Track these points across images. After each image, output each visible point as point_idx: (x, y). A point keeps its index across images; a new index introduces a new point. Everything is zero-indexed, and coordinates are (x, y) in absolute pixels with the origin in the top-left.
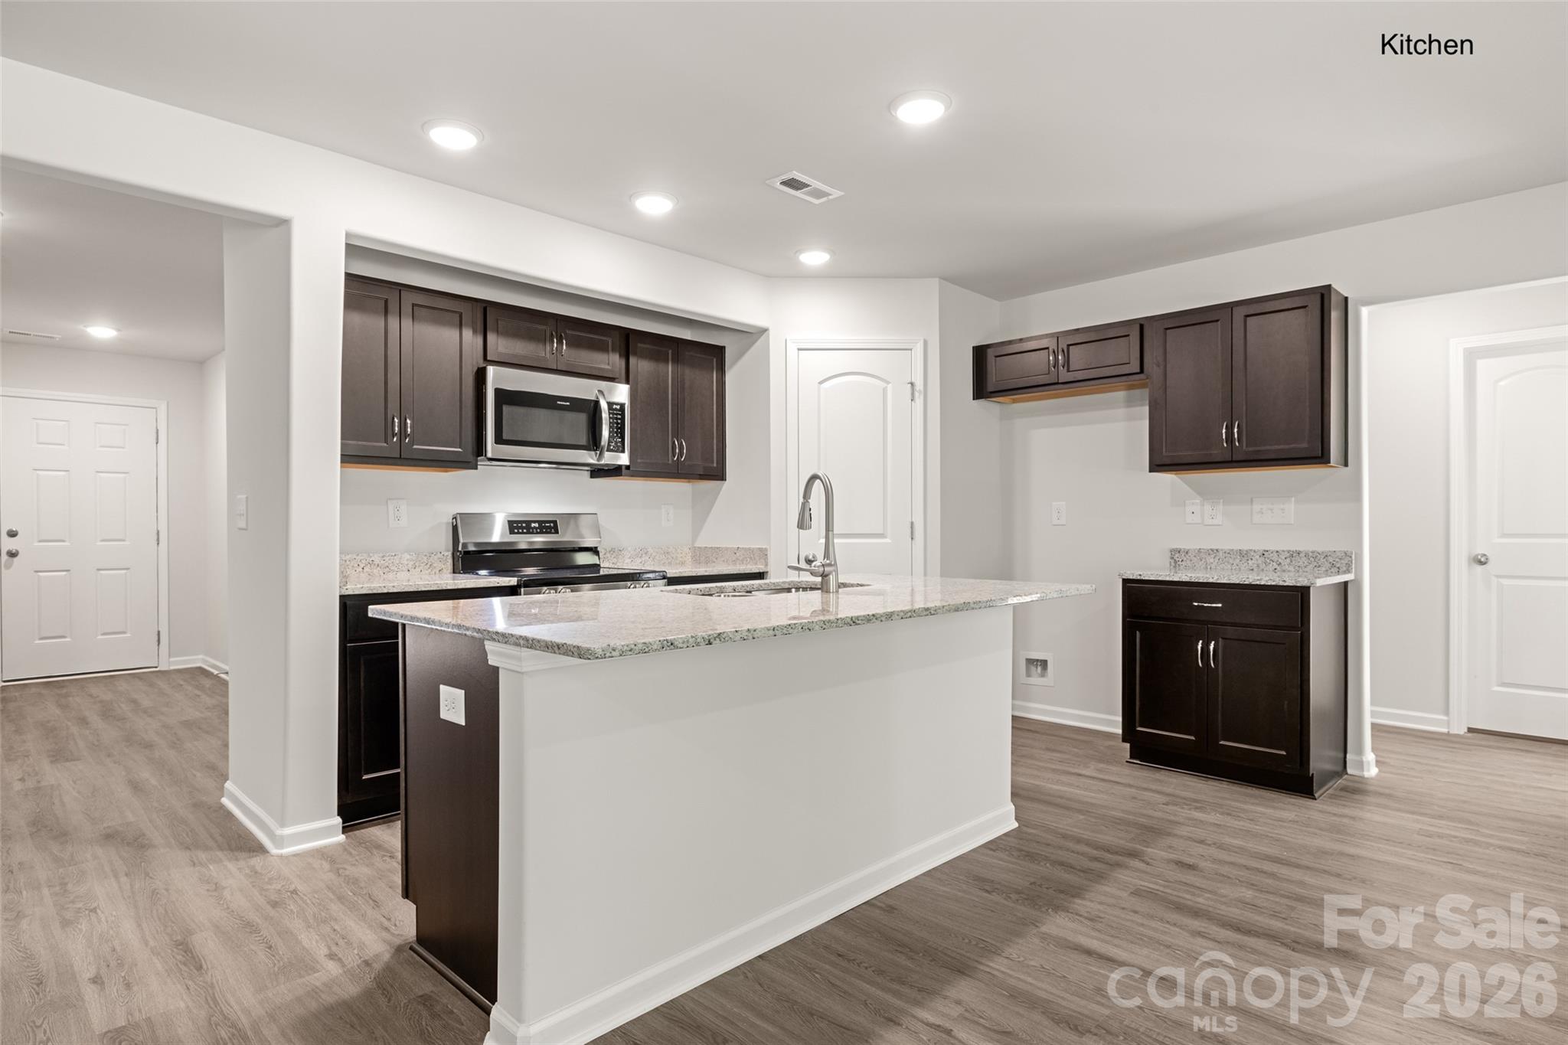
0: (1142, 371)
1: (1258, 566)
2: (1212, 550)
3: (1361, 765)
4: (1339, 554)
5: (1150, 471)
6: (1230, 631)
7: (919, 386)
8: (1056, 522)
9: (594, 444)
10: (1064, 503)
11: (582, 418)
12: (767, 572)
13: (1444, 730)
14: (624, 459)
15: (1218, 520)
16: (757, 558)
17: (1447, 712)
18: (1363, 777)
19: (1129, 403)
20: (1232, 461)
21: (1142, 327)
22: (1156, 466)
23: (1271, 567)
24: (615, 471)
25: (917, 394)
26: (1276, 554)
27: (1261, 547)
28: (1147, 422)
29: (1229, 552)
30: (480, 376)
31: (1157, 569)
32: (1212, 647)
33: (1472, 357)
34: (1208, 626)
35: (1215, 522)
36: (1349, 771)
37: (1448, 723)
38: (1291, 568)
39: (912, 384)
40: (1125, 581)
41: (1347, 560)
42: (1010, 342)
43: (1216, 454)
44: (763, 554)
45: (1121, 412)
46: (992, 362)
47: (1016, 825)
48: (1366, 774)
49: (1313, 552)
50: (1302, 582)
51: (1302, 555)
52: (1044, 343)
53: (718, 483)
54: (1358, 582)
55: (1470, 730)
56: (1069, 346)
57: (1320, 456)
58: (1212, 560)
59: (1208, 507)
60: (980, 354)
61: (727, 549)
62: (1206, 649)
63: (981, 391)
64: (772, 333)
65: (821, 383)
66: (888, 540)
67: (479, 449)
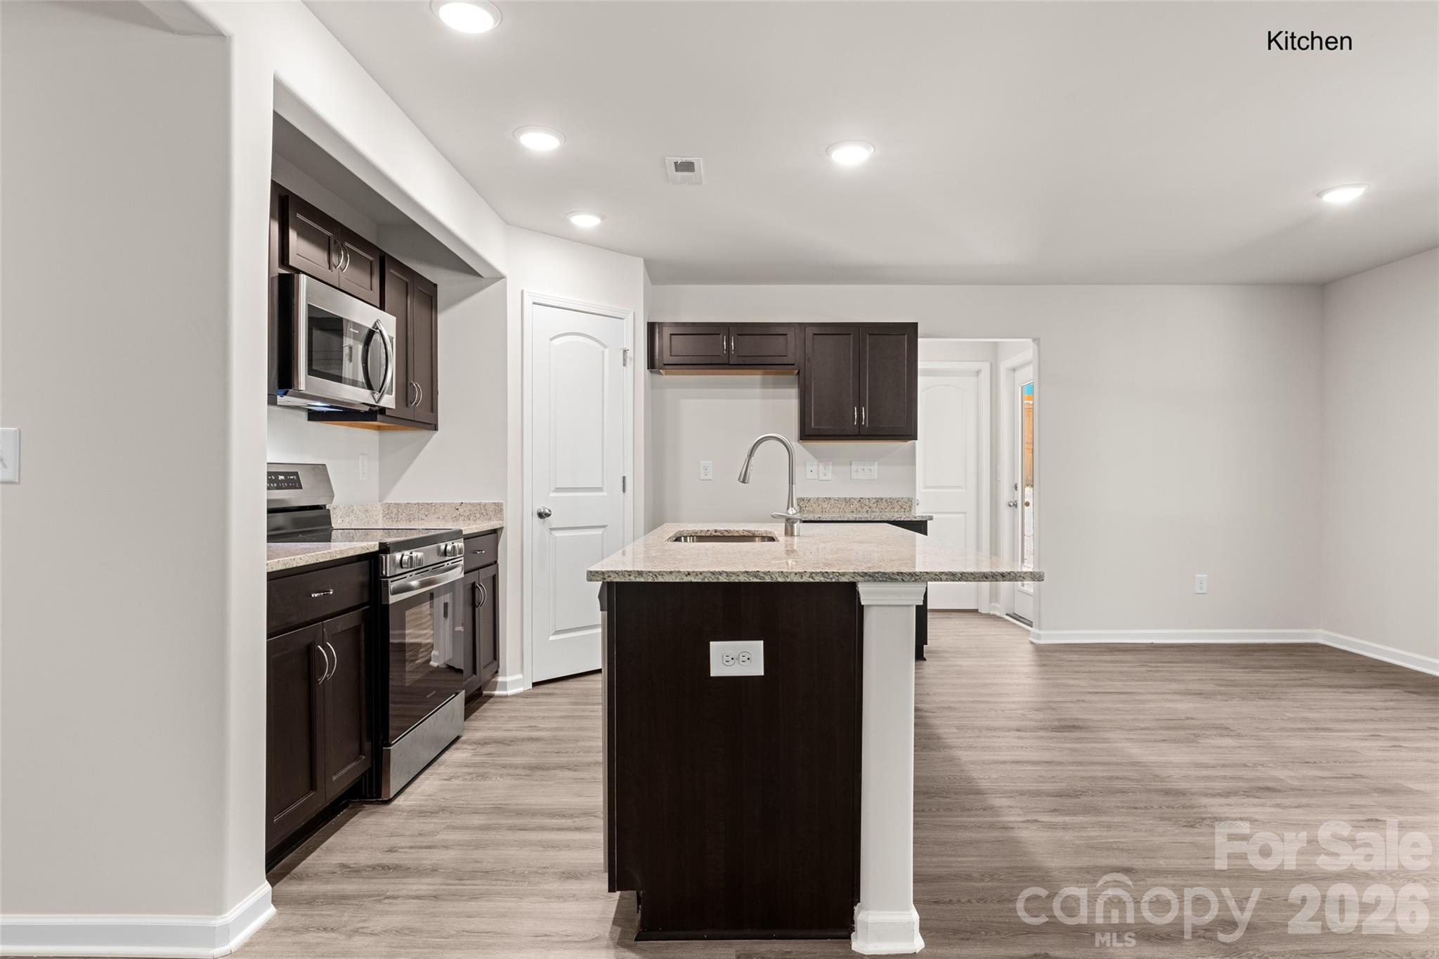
0: (795, 363)
1: (857, 509)
2: (826, 498)
4: (905, 500)
5: (801, 440)
7: (630, 353)
8: (703, 477)
10: (710, 462)
12: (502, 528)
14: (391, 401)
15: (829, 477)
16: (492, 514)
20: (859, 435)
22: (805, 437)
23: (865, 510)
25: (628, 360)
26: (868, 501)
27: (858, 496)
29: (838, 500)
35: (827, 478)
38: (877, 510)
39: (624, 351)
42: (684, 324)
43: (849, 429)
44: (500, 509)
49: (890, 499)
51: (884, 500)
52: (715, 330)
53: (428, 432)
56: (737, 335)
57: (914, 436)
58: (826, 506)
59: (821, 467)
60: (653, 330)
63: (652, 365)
64: (510, 280)
65: (553, 338)
66: (604, 494)
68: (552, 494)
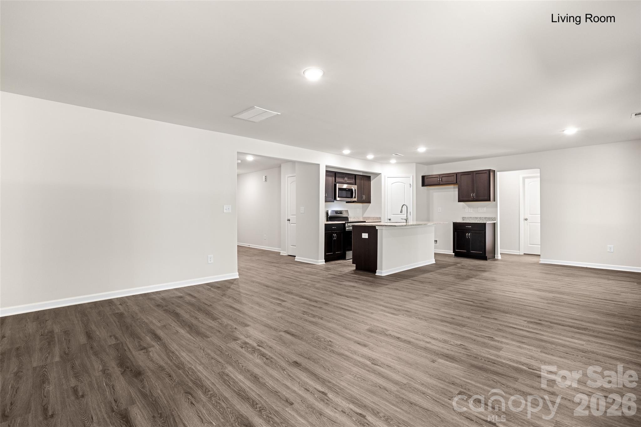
0: (456, 183)
1: (479, 220)
2: (470, 217)
3: (497, 257)
4: (493, 218)
5: (458, 202)
6: (473, 231)
7: (412, 185)
8: (439, 212)
9: (352, 197)
10: (441, 208)
11: (350, 193)
13: (519, 254)
14: (356, 199)
15: (472, 211)
17: (519, 250)
18: (498, 259)
19: (454, 188)
20: (473, 200)
21: (456, 174)
22: (459, 201)
23: (481, 220)
24: (354, 202)
26: (482, 218)
27: (479, 216)
28: (457, 192)
29: (473, 217)
30: (335, 186)
31: (460, 220)
32: (469, 234)
33: (524, 179)
34: (468, 230)
36: (495, 258)
37: (520, 253)
39: (410, 184)
40: (453, 223)
41: (495, 219)
42: (430, 175)
43: (470, 199)
44: (380, 218)
45: (452, 190)
46: (426, 180)
47: (435, 262)
48: (499, 258)
49: (488, 217)
50: (485, 222)
52: (437, 176)
53: (369, 204)
54: (497, 223)
55: (524, 254)
56: (442, 177)
57: (489, 200)
58: (470, 219)
59: (469, 209)
60: (423, 177)
61: (371, 217)
62: (468, 235)
63: (423, 185)
64: (382, 174)
65: (392, 184)
66: (405, 215)
67: (335, 198)
68: (392, 215)
